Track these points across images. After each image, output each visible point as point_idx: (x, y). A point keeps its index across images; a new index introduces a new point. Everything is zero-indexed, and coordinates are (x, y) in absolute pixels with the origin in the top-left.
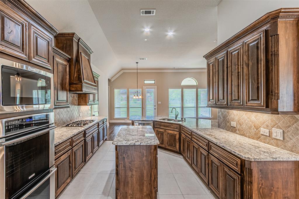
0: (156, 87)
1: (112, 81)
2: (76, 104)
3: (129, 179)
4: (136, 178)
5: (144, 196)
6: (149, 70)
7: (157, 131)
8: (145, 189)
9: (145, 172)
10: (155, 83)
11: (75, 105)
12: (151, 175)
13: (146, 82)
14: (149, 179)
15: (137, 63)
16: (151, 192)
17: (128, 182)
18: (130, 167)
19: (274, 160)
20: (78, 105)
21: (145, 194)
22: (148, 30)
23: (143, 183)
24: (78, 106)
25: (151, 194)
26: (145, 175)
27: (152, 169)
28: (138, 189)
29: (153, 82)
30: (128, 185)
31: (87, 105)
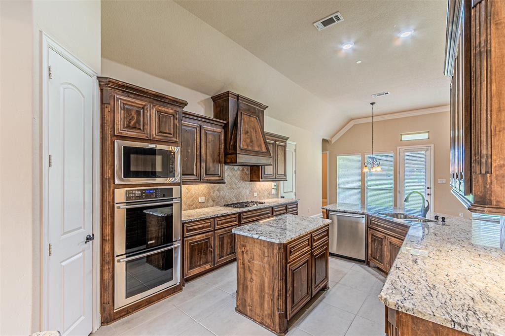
0: (433, 145)
1: (333, 142)
2: (246, 179)
3: (249, 283)
4: (256, 285)
5: (264, 314)
6: (409, 112)
7: (372, 235)
8: (266, 306)
9: (266, 280)
10: (429, 138)
11: (246, 181)
12: (274, 287)
13: (405, 138)
14: (271, 292)
15: (372, 104)
16: (274, 313)
17: (247, 287)
18: (249, 267)
19: (457, 328)
20: (251, 181)
21: (266, 313)
22: (350, 46)
23: (264, 296)
24: (251, 183)
25: (274, 316)
26: (266, 285)
27: (275, 278)
28: (258, 303)
29: (425, 136)
30: (247, 291)
31: (260, 181)
